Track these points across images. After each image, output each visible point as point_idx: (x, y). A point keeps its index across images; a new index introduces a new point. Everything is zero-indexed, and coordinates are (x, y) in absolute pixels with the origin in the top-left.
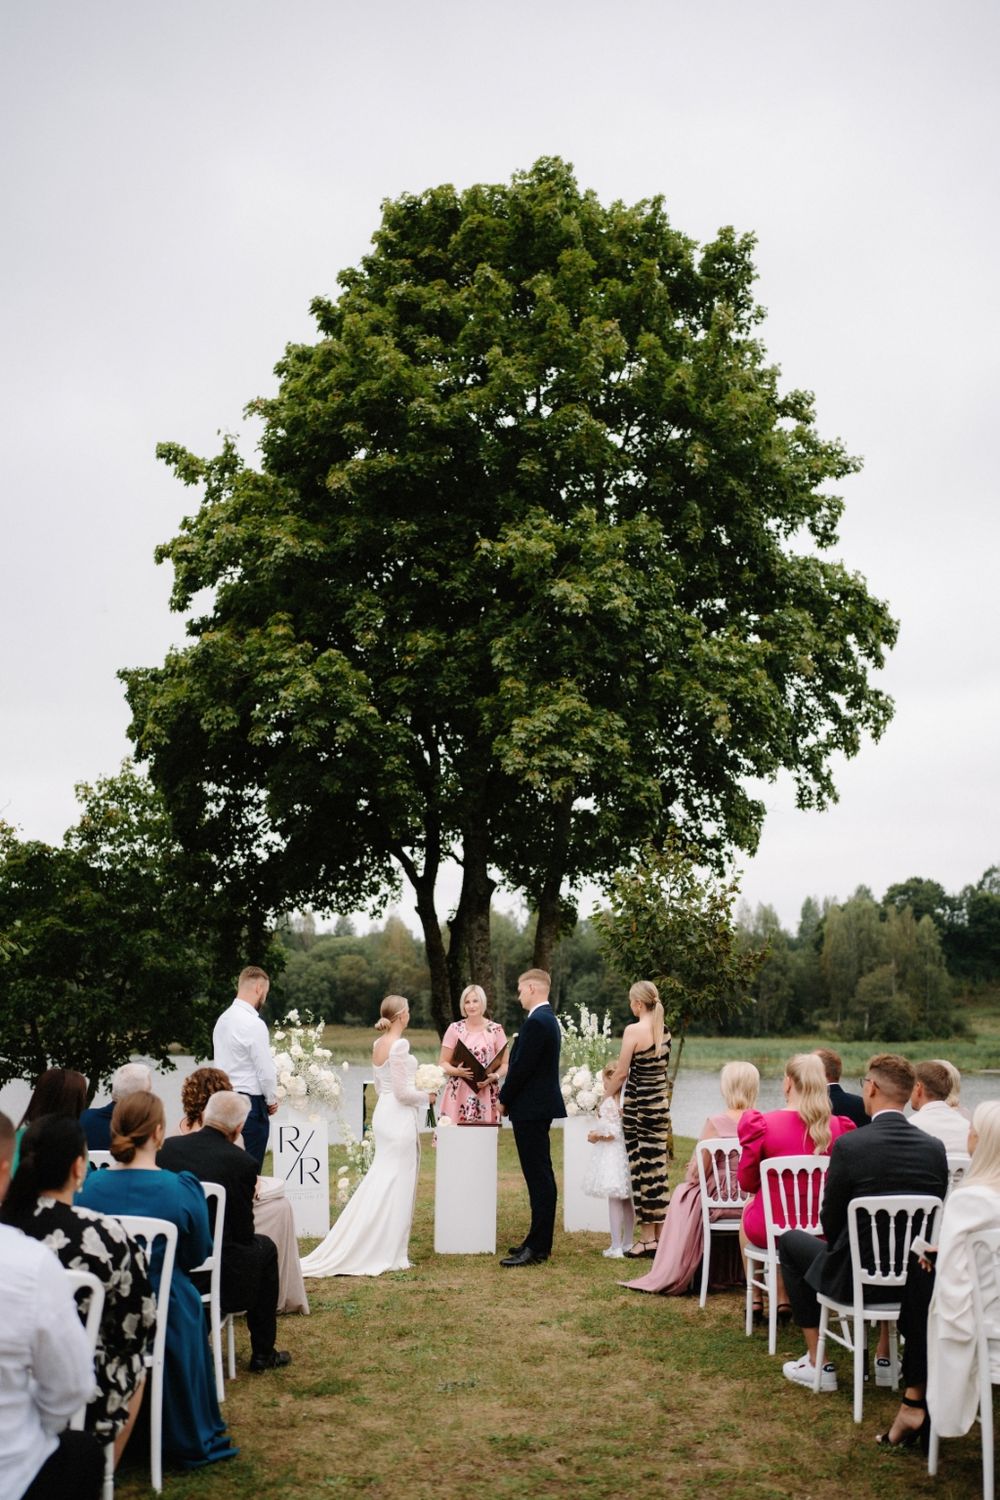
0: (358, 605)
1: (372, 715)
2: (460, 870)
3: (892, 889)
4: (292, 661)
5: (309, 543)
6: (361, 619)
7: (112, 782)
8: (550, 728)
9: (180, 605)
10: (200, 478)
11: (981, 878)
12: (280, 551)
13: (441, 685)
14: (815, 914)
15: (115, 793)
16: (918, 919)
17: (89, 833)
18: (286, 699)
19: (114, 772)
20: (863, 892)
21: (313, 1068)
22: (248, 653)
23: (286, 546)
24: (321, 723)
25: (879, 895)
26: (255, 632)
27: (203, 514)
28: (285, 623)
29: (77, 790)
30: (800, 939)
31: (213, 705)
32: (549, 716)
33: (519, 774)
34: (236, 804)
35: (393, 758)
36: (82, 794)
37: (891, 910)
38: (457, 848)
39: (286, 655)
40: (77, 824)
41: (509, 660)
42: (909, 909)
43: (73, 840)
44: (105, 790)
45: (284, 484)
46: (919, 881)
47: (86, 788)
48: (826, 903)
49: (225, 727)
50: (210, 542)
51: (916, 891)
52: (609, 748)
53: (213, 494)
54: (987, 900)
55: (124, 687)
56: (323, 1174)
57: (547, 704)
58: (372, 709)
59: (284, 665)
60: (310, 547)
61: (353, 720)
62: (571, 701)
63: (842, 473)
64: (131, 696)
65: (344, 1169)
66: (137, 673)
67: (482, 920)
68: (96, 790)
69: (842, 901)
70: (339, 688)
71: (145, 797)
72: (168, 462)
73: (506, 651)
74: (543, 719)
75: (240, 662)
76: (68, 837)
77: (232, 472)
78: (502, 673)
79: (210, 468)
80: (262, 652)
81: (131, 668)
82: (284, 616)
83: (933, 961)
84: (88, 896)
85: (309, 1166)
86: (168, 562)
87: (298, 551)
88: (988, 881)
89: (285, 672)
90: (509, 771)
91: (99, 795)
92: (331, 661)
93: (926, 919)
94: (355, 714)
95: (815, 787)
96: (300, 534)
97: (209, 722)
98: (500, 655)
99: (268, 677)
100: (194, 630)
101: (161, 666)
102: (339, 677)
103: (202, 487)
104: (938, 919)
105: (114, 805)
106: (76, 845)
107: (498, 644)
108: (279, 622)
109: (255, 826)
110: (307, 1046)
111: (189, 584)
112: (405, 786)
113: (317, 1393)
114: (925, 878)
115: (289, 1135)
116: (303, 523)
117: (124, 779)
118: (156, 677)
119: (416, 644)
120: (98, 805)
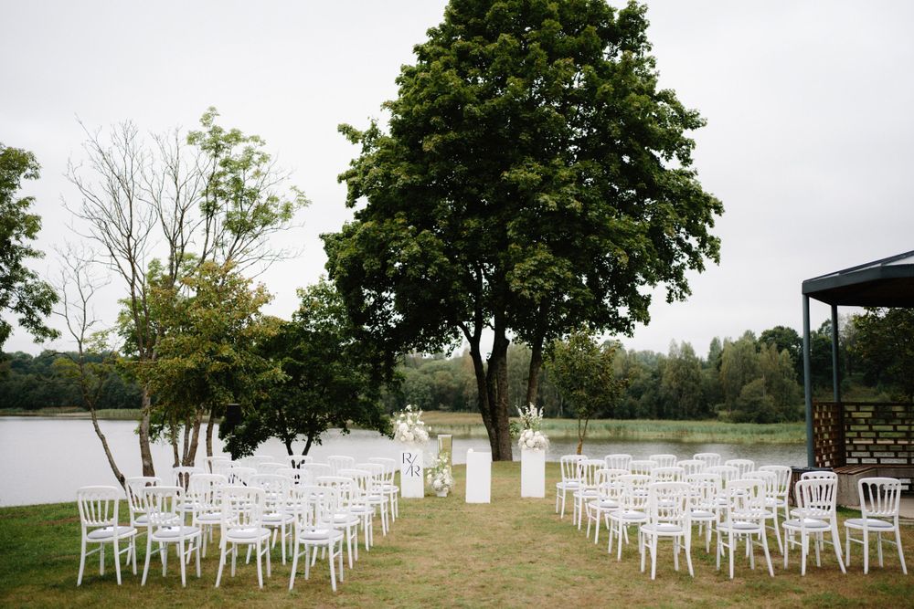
1: (446, 262)
2: (493, 332)
3: (764, 333)
4: (406, 236)
5: (414, 177)
7: (315, 287)
8: (532, 268)
9: (351, 205)
10: (360, 141)
11: (820, 326)
12: (400, 182)
13: (481, 245)
14: (719, 348)
15: (317, 293)
16: (780, 351)
17: (304, 315)
19: (316, 282)
20: (749, 335)
21: (417, 429)
22: (385, 231)
23: (403, 179)
24: (421, 266)
25: (758, 336)
26: (388, 220)
27: (362, 159)
28: (402, 217)
29: (297, 291)
30: (710, 363)
31: (368, 257)
32: (532, 262)
33: (518, 291)
34: (380, 301)
35: (456, 282)
36: (300, 293)
37: (764, 346)
38: (492, 321)
39: (404, 233)
40: (298, 310)
41: (516, 233)
42: (775, 345)
44: (311, 291)
45: (401, 143)
46: (781, 328)
47: (302, 291)
48: (725, 341)
49: (374, 268)
50: (366, 178)
51: (780, 335)
52: (562, 276)
53: (366, 149)
54: (824, 340)
55: (323, 243)
56: (421, 473)
57: (532, 255)
58: (446, 259)
59: (403, 238)
60: (415, 179)
61: (436, 265)
62: (543, 254)
63: (696, 127)
64: (326, 248)
65: (430, 471)
66: (328, 236)
67: (503, 359)
68: (307, 291)
69: (735, 339)
70: (429, 249)
71: (332, 295)
72: (344, 134)
73: (514, 229)
74: (529, 264)
75: (381, 236)
76: (294, 316)
77: (376, 137)
78: (511, 240)
79: (364, 136)
80: (392, 231)
81: (326, 233)
82: (402, 214)
83: (789, 376)
85: (415, 469)
86: (344, 182)
87: (409, 182)
88: (825, 328)
89: (403, 241)
90: (513, 290)
91: (309, 294)
92: (425, 236)
93: (785, 352)
94: (437, 262)
95: (678, 289)
96: (410, 172)
97: (367, 265)
98: (511, 230)
100: (357, 216)
101: (341, 232)
102: (429, 244)
103: (360, 146)
104: (792, 352)
105: (316, 299)
106: (297, 319)
107: (510, 225)
108: (400, 216)
109: (389, 312)
110: (414, 419)
111: (354, 196)
112: (462, 296)
113: (417, 535)
114: (785, 327)
115: (407, 456)
116: (412, 166)
117: (321, 286)
118: (338, 238)
119: (469, 224)
120: (308, 299)
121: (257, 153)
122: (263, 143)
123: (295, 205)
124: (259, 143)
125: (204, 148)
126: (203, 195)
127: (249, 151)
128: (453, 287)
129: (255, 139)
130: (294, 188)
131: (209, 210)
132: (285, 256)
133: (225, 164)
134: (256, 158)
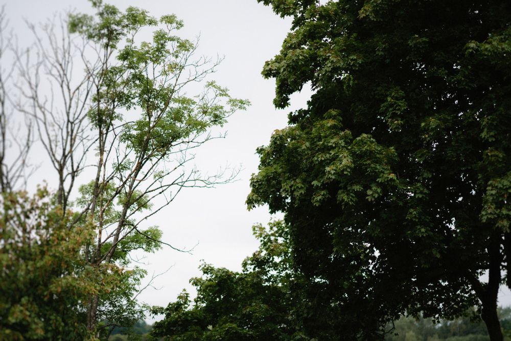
0: (389, 99)
4: (336, 144)
5: (351, 57)
6: (391, 109)
10: (289, 12)
18: (329, 172)
23: (332, 62)
24: (357, 188)
27: (292, 37)
28: (334, 118)
29: (254, 229)
33: (491, 222)
35: (412, 210)
36: (258, 232)
39: (333, 141)
40: (251, 256)
41: (492, 133)
43: (248, 267)
44: (275, 229)
55: (259, 159)
58: (392, 176)
59: (332, 148)
60: (352, 60)
61: (380, 185)
70: (368, 162)
75: (304, 147)
76: (245, 265)
78: (485, 144)
80: (319, 138)
82: (334, 113)
84: (258, 308)
89: (333, 153)
90: (484, 219)
91: (270, 233)
94: (379, 180)
98: (486, 130)
99: (321, 157)
100: (293, 119)
102: (370, 154)
103: (290, 19)
106: (250, 269)
108: (330, 117)
111: (281, 91)
112: (423, 230)
119: (428, 125)
120: (270, 240)
121: (172, 39)
122: (180, 25)
123: (227, 108)
124: (174, 25)
125: (90, 37)
126: (95, 100)
127: (161, 38)
128: (408, 217)
129: (169, 20)
130: (211, 84)
131: (102, 120)
132: (212, 180)
133: (125, 56)
134: (169, 46)
